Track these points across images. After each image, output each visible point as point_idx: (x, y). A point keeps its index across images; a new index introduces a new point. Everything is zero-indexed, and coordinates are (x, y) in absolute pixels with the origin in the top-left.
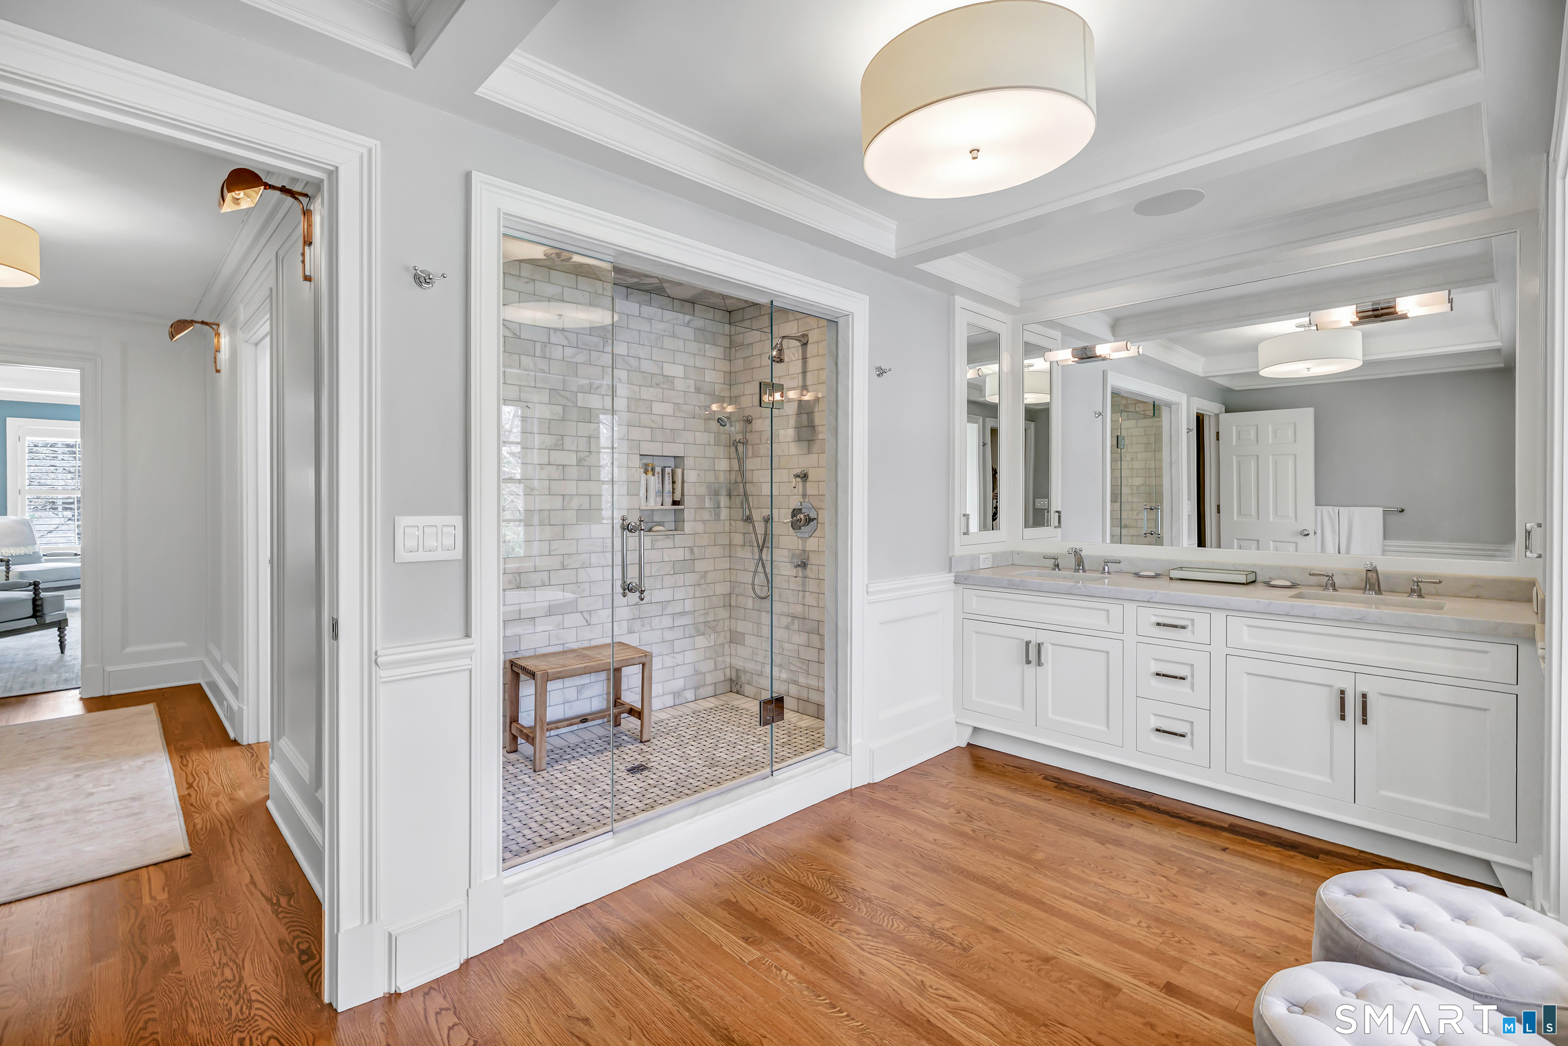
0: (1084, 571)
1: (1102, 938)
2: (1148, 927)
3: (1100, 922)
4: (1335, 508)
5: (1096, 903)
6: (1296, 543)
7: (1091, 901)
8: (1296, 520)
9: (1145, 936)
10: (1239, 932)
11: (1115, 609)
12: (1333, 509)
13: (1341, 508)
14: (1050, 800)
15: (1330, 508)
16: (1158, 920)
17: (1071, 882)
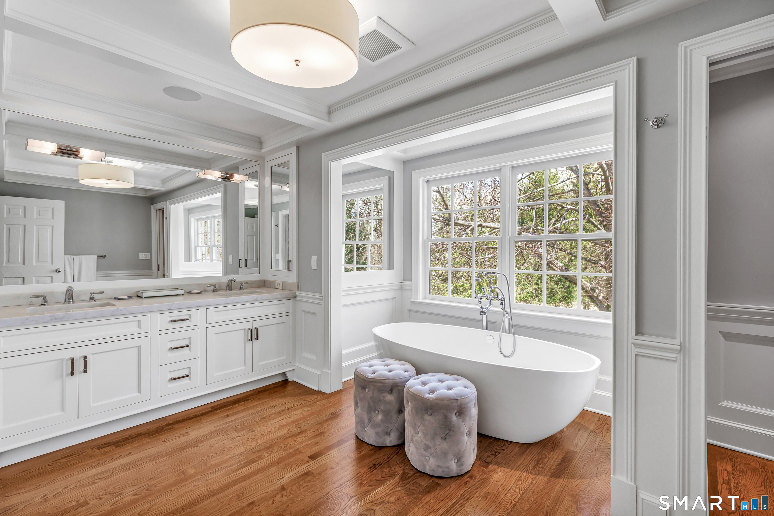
0: (73, 302)
1: (274, 467)
2: (272, 452)
3: (262, 464)
4: (71, 256)
5: (247, 462)
6: (52, 277)
7: (244, 463)
8: (52, 264)
9: (278, 454)
10: (285, 431)
11: (145, 320)
12: (70, 257)
13: (75, 256)
14: (130, 453)
15: (69, 256)
16: (268, 448)
17: (224, 465)
